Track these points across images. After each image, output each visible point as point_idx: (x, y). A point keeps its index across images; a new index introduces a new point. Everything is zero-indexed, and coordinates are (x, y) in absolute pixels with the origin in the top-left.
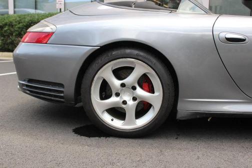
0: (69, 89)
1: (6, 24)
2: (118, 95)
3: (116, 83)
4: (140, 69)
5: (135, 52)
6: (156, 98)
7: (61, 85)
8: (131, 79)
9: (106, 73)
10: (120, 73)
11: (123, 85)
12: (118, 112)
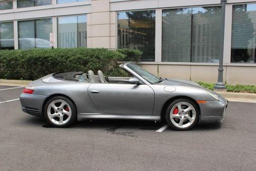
0: (40, 110)
1: (12, 59)
2: (57, 112)
3: (56, 108)
4: (64, 103)
5: (62, 97)
6: (69, 113)
7: (37, 109)
8: (61, 107)
9: (52, 105)
10: (58, 104)
11: (58, 109)
12: (57, 118)
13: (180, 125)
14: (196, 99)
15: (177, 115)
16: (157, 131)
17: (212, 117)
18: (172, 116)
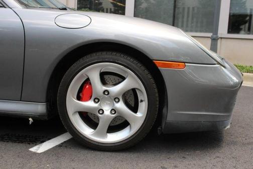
13: (100, 134)
14: (152, 55)
15: (90, 104)
16: (34, 149)
17: (202, 115)
18: (73, 104)
